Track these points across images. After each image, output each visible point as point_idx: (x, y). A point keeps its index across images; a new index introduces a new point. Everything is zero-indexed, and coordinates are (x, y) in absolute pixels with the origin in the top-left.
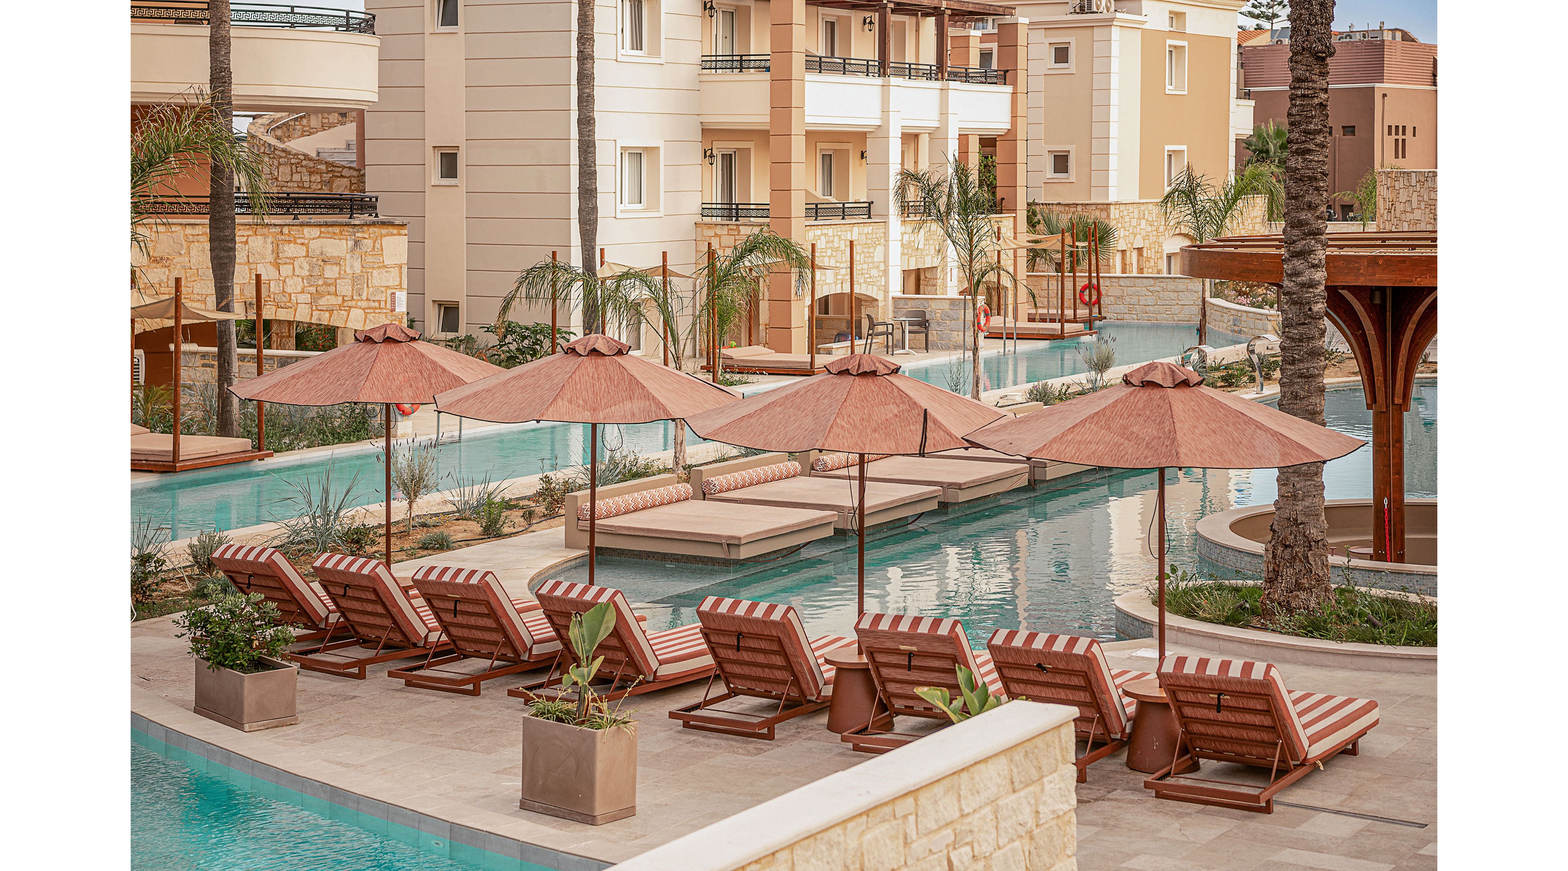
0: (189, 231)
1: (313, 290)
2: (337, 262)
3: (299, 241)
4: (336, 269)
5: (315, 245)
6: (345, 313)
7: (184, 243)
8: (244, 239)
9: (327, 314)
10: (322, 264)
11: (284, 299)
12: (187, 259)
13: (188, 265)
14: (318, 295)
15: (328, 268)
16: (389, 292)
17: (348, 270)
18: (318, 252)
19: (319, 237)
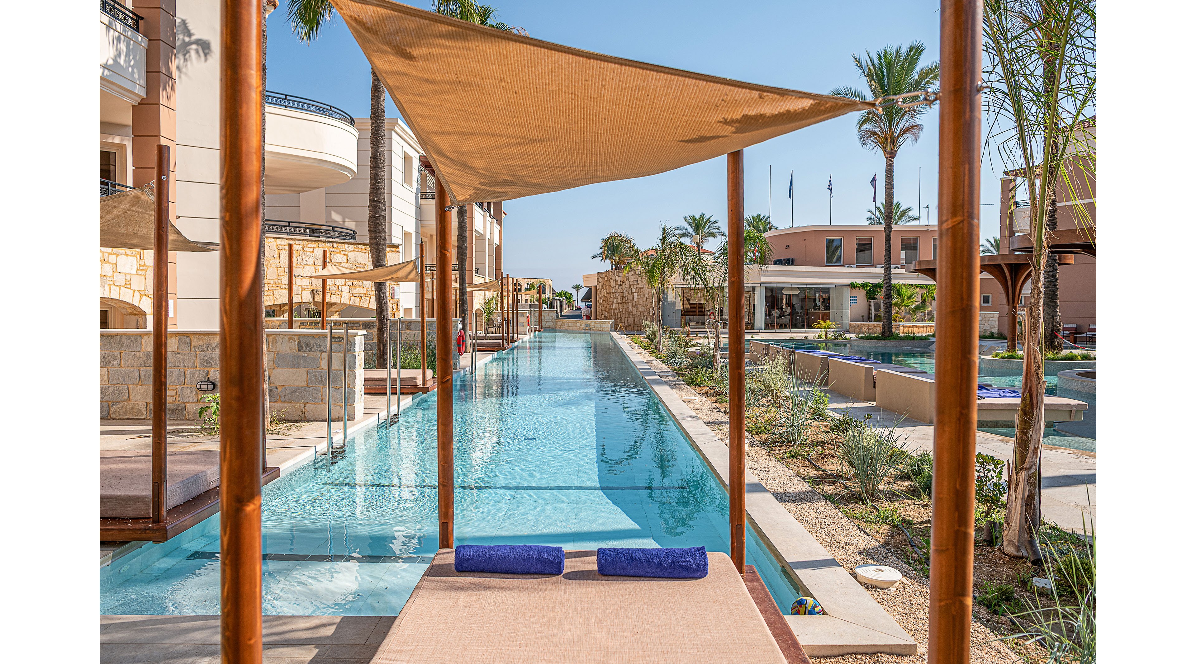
0: (279, 242)
1: (350, 283)
3: (342, 253)
5: (352, 255)
6: (368, 299)
7: (276, 250)
9: (360, 300)
10: (355, 267)
11: (335, 289)
12: (278, 261)
13: (279, 264)
14: (354, 287)
18: (353, 260)
19: (354, 250)
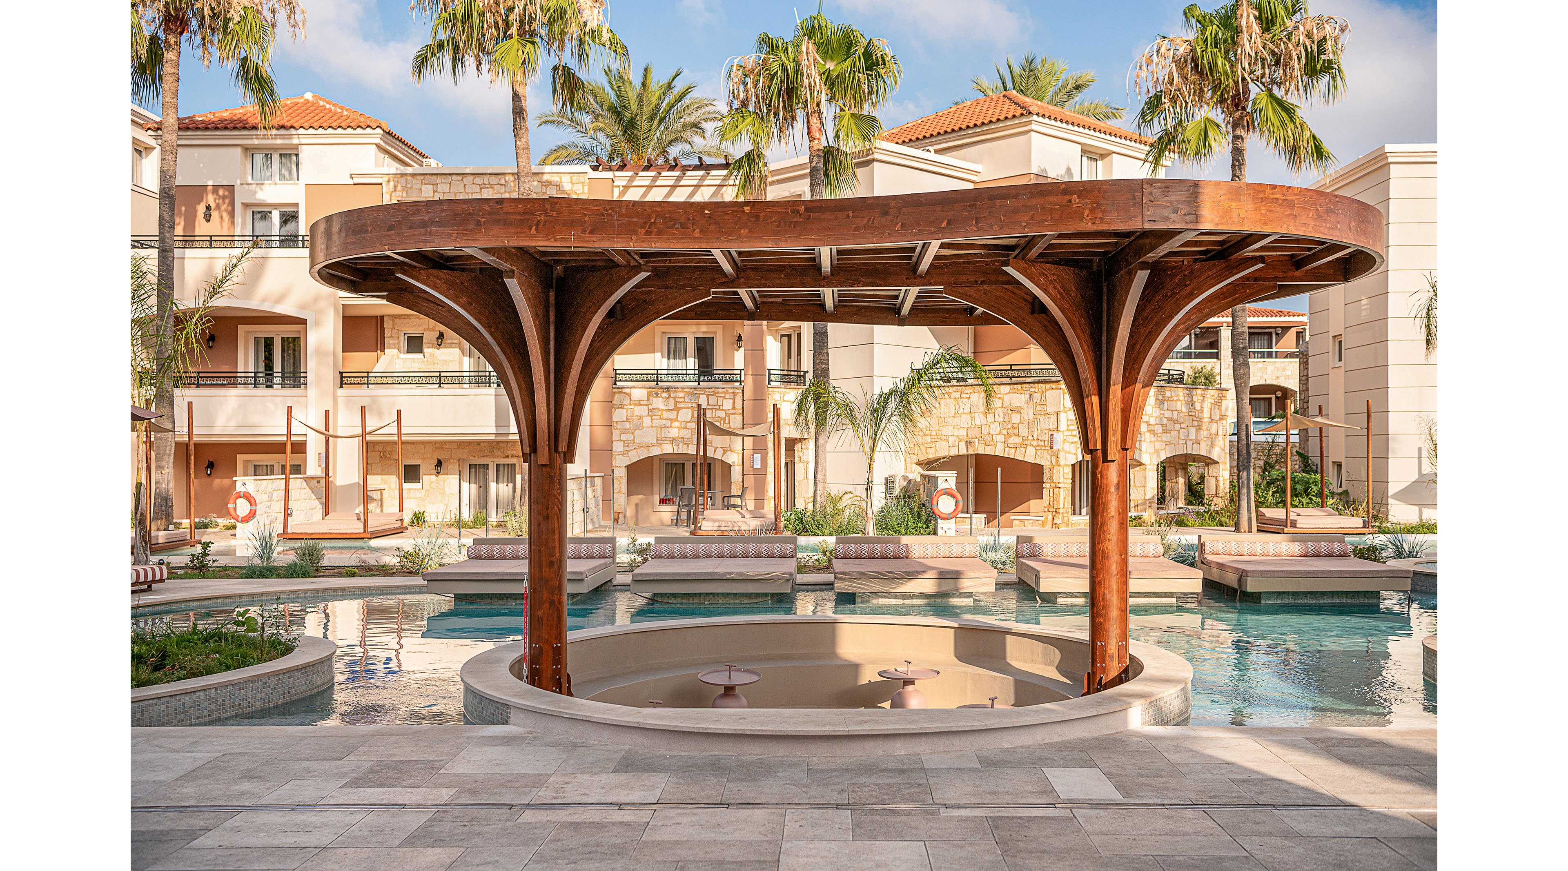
1: (1005, 432)
2: (1018, 411)
4: (1018, 415)
6: (1023, 450)
8: (968, 396)
9: (1013, 450)
10: (1010, 412)
14: (1009, 435)
15: (1014, 415)
16: (1050, 433)
17: (1026, 418)
18: (1008, 404)
